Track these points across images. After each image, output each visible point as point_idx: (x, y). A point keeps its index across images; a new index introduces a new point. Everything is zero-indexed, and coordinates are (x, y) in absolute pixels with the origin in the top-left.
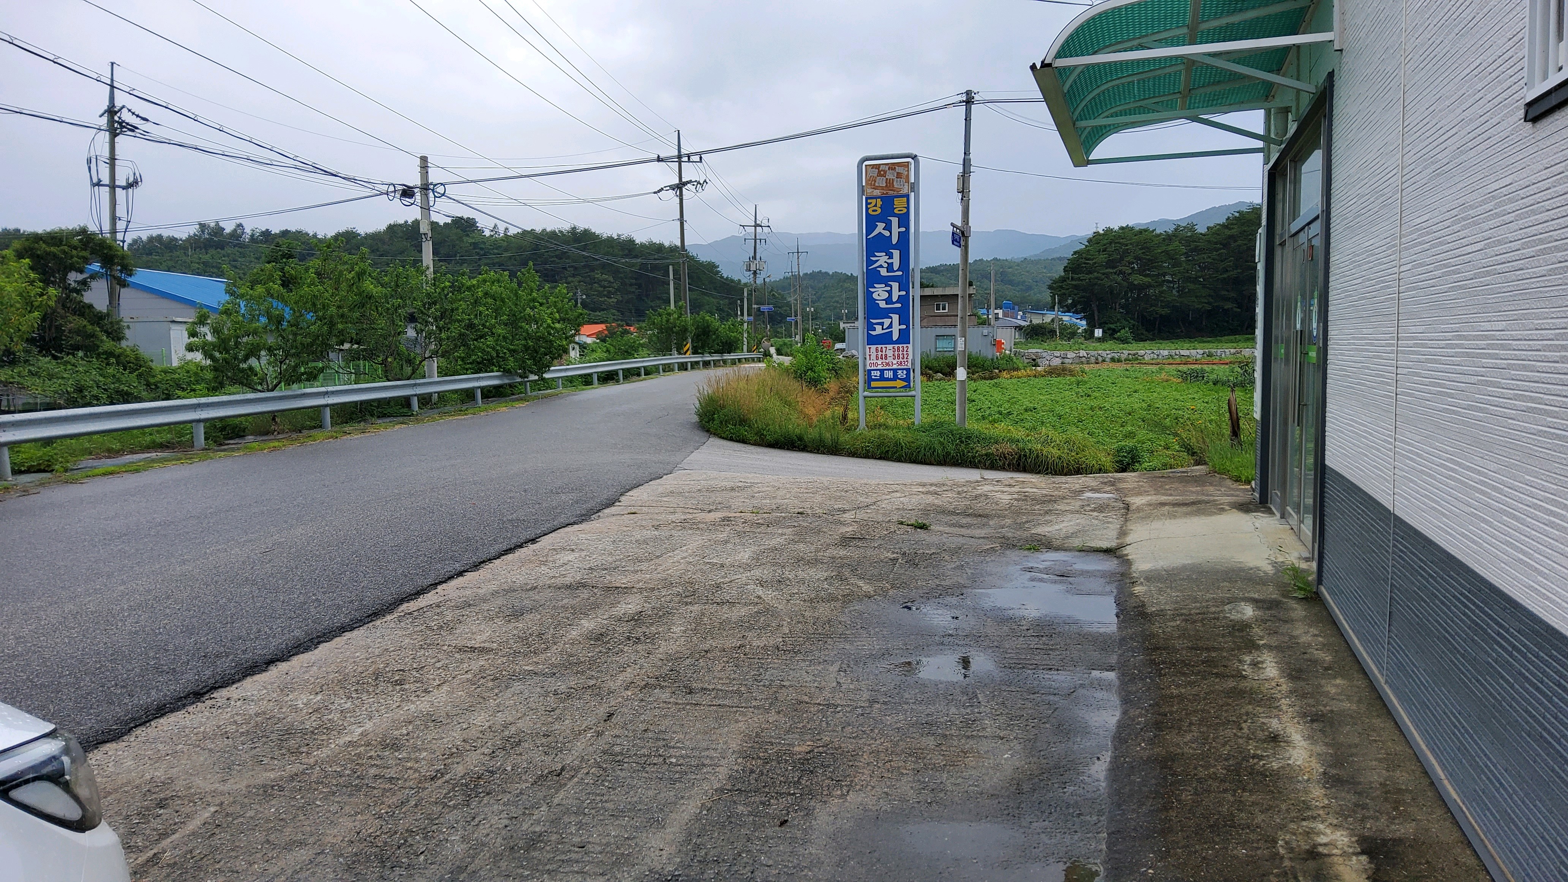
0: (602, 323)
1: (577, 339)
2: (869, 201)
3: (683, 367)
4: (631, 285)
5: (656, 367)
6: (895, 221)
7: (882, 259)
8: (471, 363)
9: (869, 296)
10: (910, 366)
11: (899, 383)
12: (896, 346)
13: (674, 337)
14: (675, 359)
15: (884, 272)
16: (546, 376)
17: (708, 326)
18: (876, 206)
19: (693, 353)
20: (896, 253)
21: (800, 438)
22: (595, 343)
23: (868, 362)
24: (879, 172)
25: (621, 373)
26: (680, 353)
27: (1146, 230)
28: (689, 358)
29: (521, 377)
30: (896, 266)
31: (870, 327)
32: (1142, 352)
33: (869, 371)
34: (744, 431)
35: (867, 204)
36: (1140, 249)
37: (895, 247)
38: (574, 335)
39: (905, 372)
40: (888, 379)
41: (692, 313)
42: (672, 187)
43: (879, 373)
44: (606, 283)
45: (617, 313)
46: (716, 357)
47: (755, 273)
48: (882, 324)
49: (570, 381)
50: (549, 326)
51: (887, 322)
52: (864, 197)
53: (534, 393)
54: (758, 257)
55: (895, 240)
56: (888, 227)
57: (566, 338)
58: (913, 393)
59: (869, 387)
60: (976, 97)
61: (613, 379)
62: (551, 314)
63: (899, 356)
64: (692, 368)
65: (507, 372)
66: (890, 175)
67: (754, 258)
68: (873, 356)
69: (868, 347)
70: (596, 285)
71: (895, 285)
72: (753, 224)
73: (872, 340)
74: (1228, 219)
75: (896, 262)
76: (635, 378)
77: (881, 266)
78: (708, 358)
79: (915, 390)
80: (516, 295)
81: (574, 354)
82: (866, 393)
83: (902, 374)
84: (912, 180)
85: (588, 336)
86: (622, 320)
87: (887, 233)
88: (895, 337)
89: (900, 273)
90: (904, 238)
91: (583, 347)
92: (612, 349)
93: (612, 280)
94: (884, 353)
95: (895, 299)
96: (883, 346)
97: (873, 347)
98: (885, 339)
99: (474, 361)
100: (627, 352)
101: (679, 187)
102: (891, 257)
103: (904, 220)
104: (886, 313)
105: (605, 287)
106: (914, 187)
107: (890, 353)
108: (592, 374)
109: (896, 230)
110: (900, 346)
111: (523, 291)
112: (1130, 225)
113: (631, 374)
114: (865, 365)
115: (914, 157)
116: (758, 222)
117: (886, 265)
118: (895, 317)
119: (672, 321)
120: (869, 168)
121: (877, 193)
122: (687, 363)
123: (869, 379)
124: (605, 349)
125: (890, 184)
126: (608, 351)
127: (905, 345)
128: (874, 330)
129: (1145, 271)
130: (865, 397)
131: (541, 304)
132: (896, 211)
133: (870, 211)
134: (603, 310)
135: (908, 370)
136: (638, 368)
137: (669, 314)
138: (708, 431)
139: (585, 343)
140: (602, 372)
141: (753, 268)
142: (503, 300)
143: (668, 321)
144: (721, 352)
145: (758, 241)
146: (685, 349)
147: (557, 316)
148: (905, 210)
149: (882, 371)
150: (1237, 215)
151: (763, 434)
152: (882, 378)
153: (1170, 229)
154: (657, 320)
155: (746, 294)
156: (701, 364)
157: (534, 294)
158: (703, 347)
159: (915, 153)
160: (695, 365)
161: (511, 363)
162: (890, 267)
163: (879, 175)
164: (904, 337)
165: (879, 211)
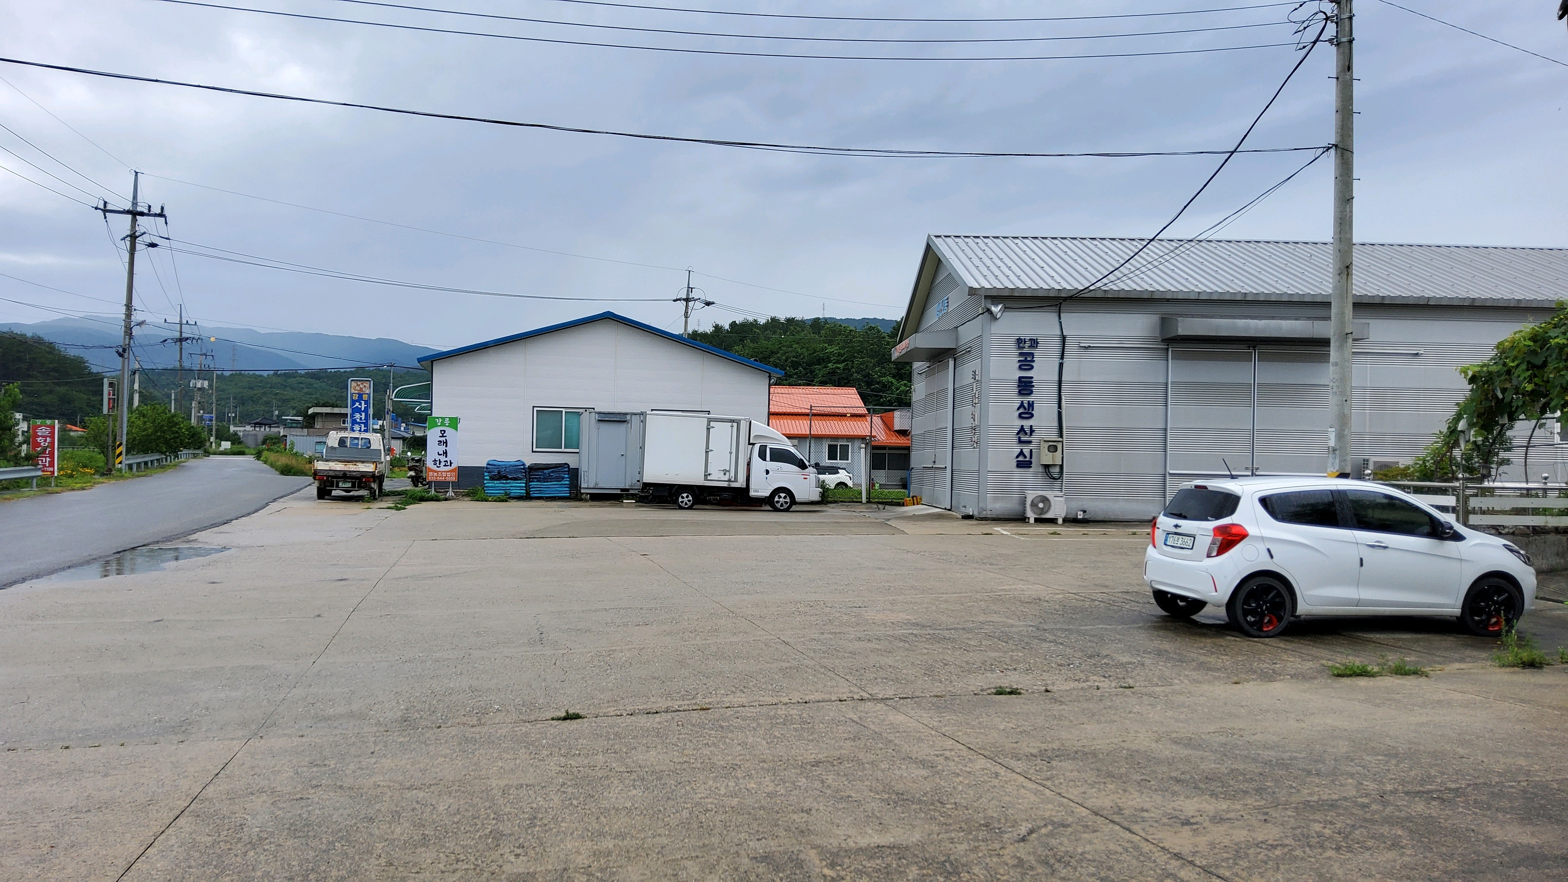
6: (363, 402)
20: (363, 414)
55: (363, 409)
56: (360, 404)
71: (363, 425)
75: (363, 417)
121: (356, 392)
162: (361, 419)
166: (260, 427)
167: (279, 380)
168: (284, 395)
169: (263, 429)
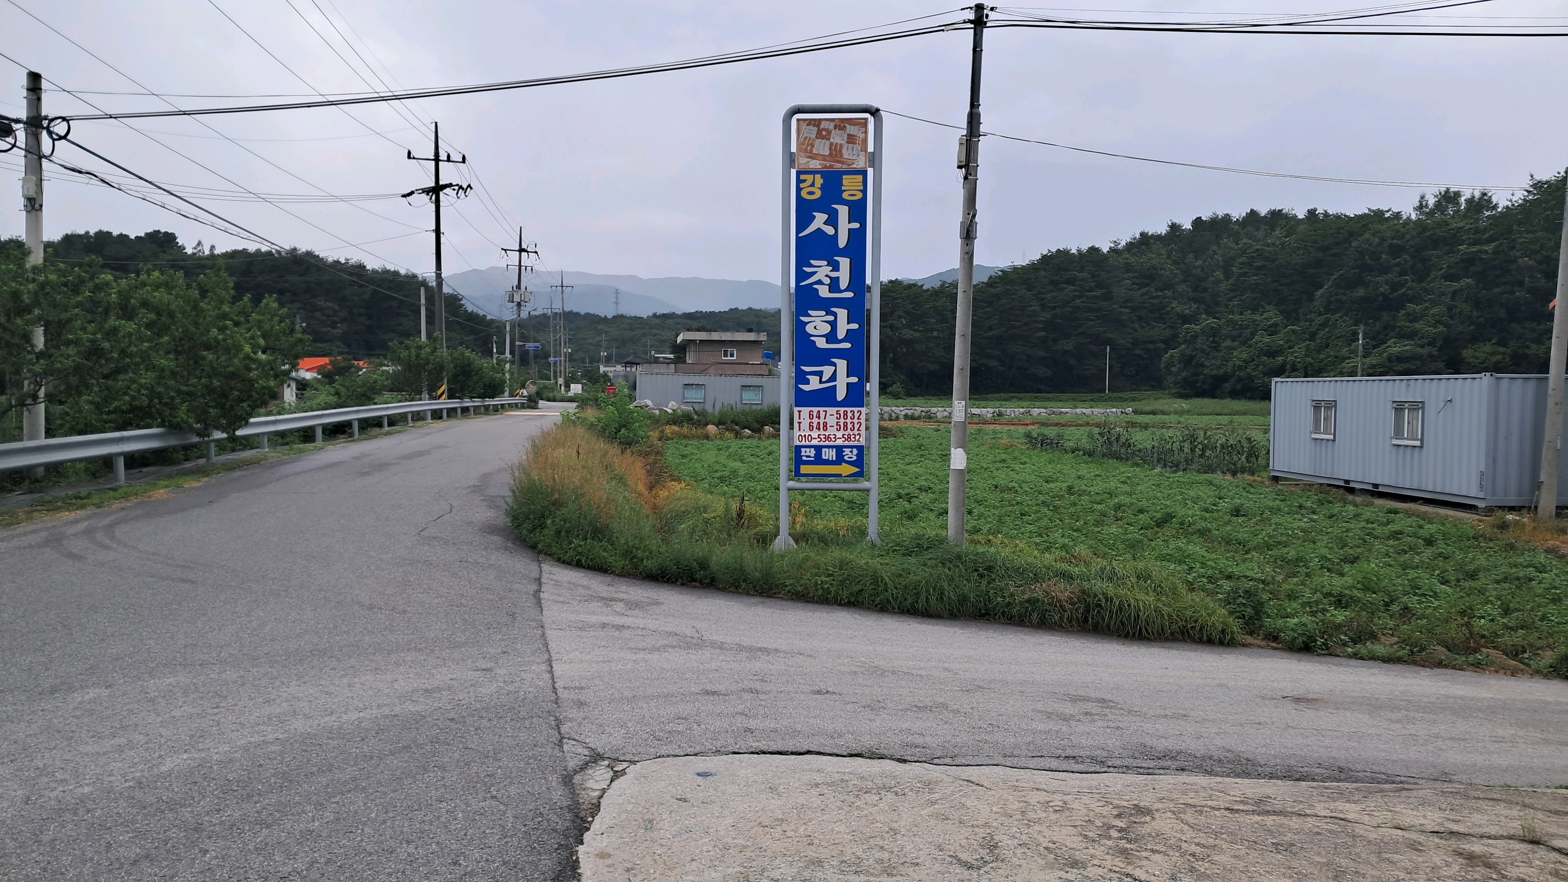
0: (325, 356)
1: (294, 374)
2: (802, 177)
3: (437, 415)
4: (360, 315)
5: (404, 416)
6: (843, 211)
7: (821, 271)
8: (110, 412)
9: (800, 330)
10: (863, 442)
11: (846, 469)
12: (842, 410)
13: (424, 375)
14: (425, 405)
15: (824, 292)
16: (239, 433)
17: (469, 365)
18: (813, 185)
19: (449, 397)
20: (844, 263)
21: (703, 565)
22: (315, 379)
23: (796, 433)
24: (819, 131)
25: (356, 426)
26: (432, 398)
27: (915, 285)
28: (445, 403)
29: (198, 435)
30: (844, 283)
31: (801, 377)
32: (934, 410)
33: (798, 449)
34: (600, 551)
35: (799, 181)
36: (910, 304)
37: (843, 253)
38: (290, 371)
39: (855, 451)
40: (828, 462)
41: (448, 347)
42: (426, 191)
43: (813, 452)
44: (330, 312)
45: (342, 345)
46: (477, 402)
47: (519, 305)
48: (820, 374)
49: (282, 438)
50: (247, 357)
51: (828, 371)
52: (793, 172)
53: (223, 458)
54: (523, 287)
55: (842, 242)
56: (832, 221)
57: (276, 376)
58: (866, 484)
59: (798, 474)
60: (993, 16)
61: (344, 432)
62: (252, 338)
63: (846, 425)
64: (449, 416)
65: (174, 428)
66: (838, 138)
67: (519, 287)
68: (805, 424)
69: (796, 409)
70: (318, 314)
71: (842, 314)
72: (518, 248)
73: (803, 399)
74: (990, 278)
75: (844, 275)
76: (376, 431)
77: (820, 282)
78: (467, 403)
79: (869, 480)
80: (195, 307)
81: (289, 394)
82: (792, 484)
83: (850, 455)
84: (871, 149)
85: (307, 370)
86: (348, 353)
87: (830, 230)
88: (841, 395)
89: (850, 295)
90: (857, 238)
91: (302, 386)
92: (343, 390)
93: (336, 307)
94: (822, 421)
95: (841, 334)
96: (821, 409)
97: (805, 411)
98: (825, 398)
99: (116, 408)
100: (363, 395)
101: (436, 190)
102: (836, 267)
103: (858, 211)
104: (825, 357)
105: (329, 316)
106: (874, 159)
107: (831, 421)
108: (315, 426)
109: (845, 226)
110: (849, 409)
111: (209, 304)
112: (899, 278)
113: (370, 425)
114: (791, 439)
115: (875, 112)
116: (524, 246)
117: (828, 281)
118: (842, 365)
119: (423, 356)
120: (804, 126)
121: (815, 164)
122: (441, 410)
123: (798, 460)
124: (332, 391)
125: (836, 152)
126: (337, 393)
127: (856, 409)
128: (807, 382)
129: (914, 325)
130: (790, 489)
131: (237, 324)
132: (845, 196)
133: (804, 194)
134: (326, 341)
135: (860, 449)
136: (380, 417)
137: (420, 348)
138: (533, 547)
139: (304, 379)
140: (328, 424)
141: (517, 299)
142: (171, 315)
143: (418, 356)
144: (482, 396)
145: (523, 268)
146: (440, 392)
147: (262, 342)
148: (859, 195)
149: (818, 449)
150: (1000, 273)
151: (635, 557)
152: (819, 460)
153: (938, 284)
154: (404, 354)
155: (508, 328)
156: (459, 411)
157: (226, 308)
158: (462, 390)
159: (876, 105)
160: (452, 412)
161: (182, 412)
162: (834, 285)
163: (819, 136)
164: (856, 397)
165: (818, 194)
166: (631, 367)
167: (657, 321)
168: (661, 335)
169: (634, 369)
